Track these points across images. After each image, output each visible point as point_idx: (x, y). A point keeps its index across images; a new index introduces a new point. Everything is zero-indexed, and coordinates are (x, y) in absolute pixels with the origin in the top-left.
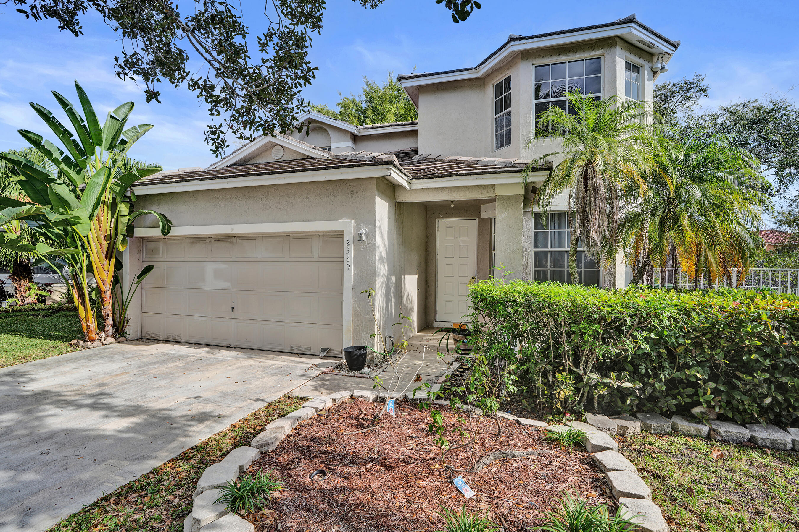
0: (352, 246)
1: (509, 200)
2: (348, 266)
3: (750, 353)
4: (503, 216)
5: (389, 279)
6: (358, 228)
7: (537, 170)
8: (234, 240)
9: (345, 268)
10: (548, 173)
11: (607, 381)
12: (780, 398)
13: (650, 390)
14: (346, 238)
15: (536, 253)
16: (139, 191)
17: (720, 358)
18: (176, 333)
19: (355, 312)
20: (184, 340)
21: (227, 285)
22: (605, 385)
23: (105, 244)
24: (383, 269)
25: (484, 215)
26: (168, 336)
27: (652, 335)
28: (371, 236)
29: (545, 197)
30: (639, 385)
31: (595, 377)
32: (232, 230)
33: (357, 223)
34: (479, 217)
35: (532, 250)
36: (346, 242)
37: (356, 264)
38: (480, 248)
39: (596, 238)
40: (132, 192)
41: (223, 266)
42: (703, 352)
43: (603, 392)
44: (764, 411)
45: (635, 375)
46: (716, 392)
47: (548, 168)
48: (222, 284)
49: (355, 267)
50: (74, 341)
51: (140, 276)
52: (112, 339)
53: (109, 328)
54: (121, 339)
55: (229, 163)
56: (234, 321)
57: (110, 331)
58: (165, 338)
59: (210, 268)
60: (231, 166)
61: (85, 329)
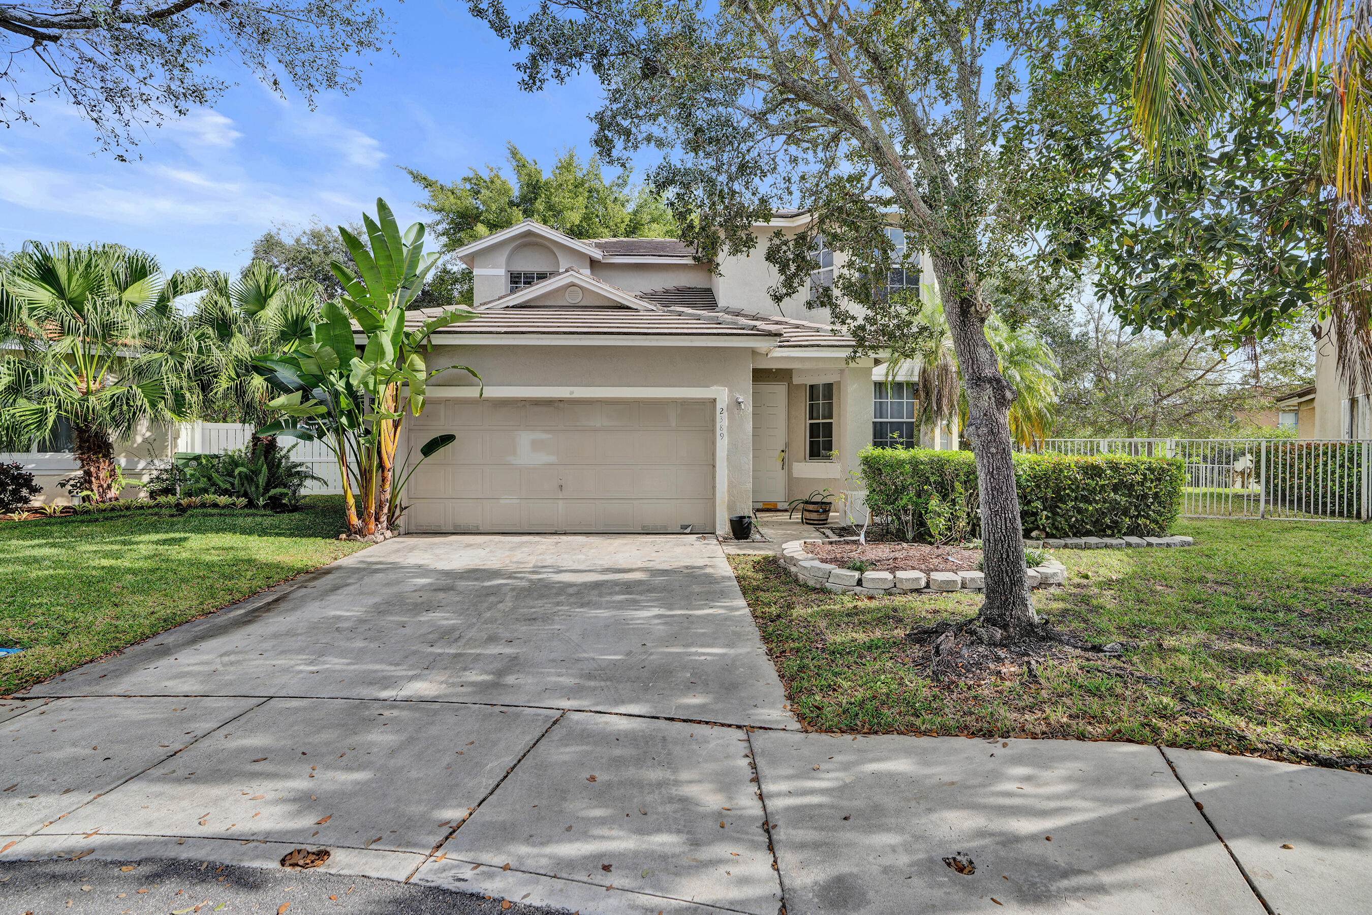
0: (725, 414)
1: (858, 372)
2: (722, 435)
3: (1065, 489)
4: (855, 386)
9: (718, 438)
14: (719, 406)
15: (875, 424)
16: (437, 340)
17: (1050, 494)
18: (467, 518)
19: (730, 482)
20: (482, 530)
21: (552, 459)
25: (798, 380)
26: (455, 526)
28: (746, 404)
32: (572, 393)
33: (730, 391)
34: (790, 384)
36: (718, 411)
37: (729, 432)
38: (791, 417)
40: (429, 341)
41: (545, 436)
46: (1047, 518)
48: (542, 458)
49: (729, 436)
50: (344, 536)
51: (429, 449)
52: (388, 534)
53: (384, 518)
54: (396, 532)
55: (511, 304)
56: (561, 502)
57: (385, 524)
58: (451, 530)
59: (525, 439)
60: (513, 307)
61: (355, 520)
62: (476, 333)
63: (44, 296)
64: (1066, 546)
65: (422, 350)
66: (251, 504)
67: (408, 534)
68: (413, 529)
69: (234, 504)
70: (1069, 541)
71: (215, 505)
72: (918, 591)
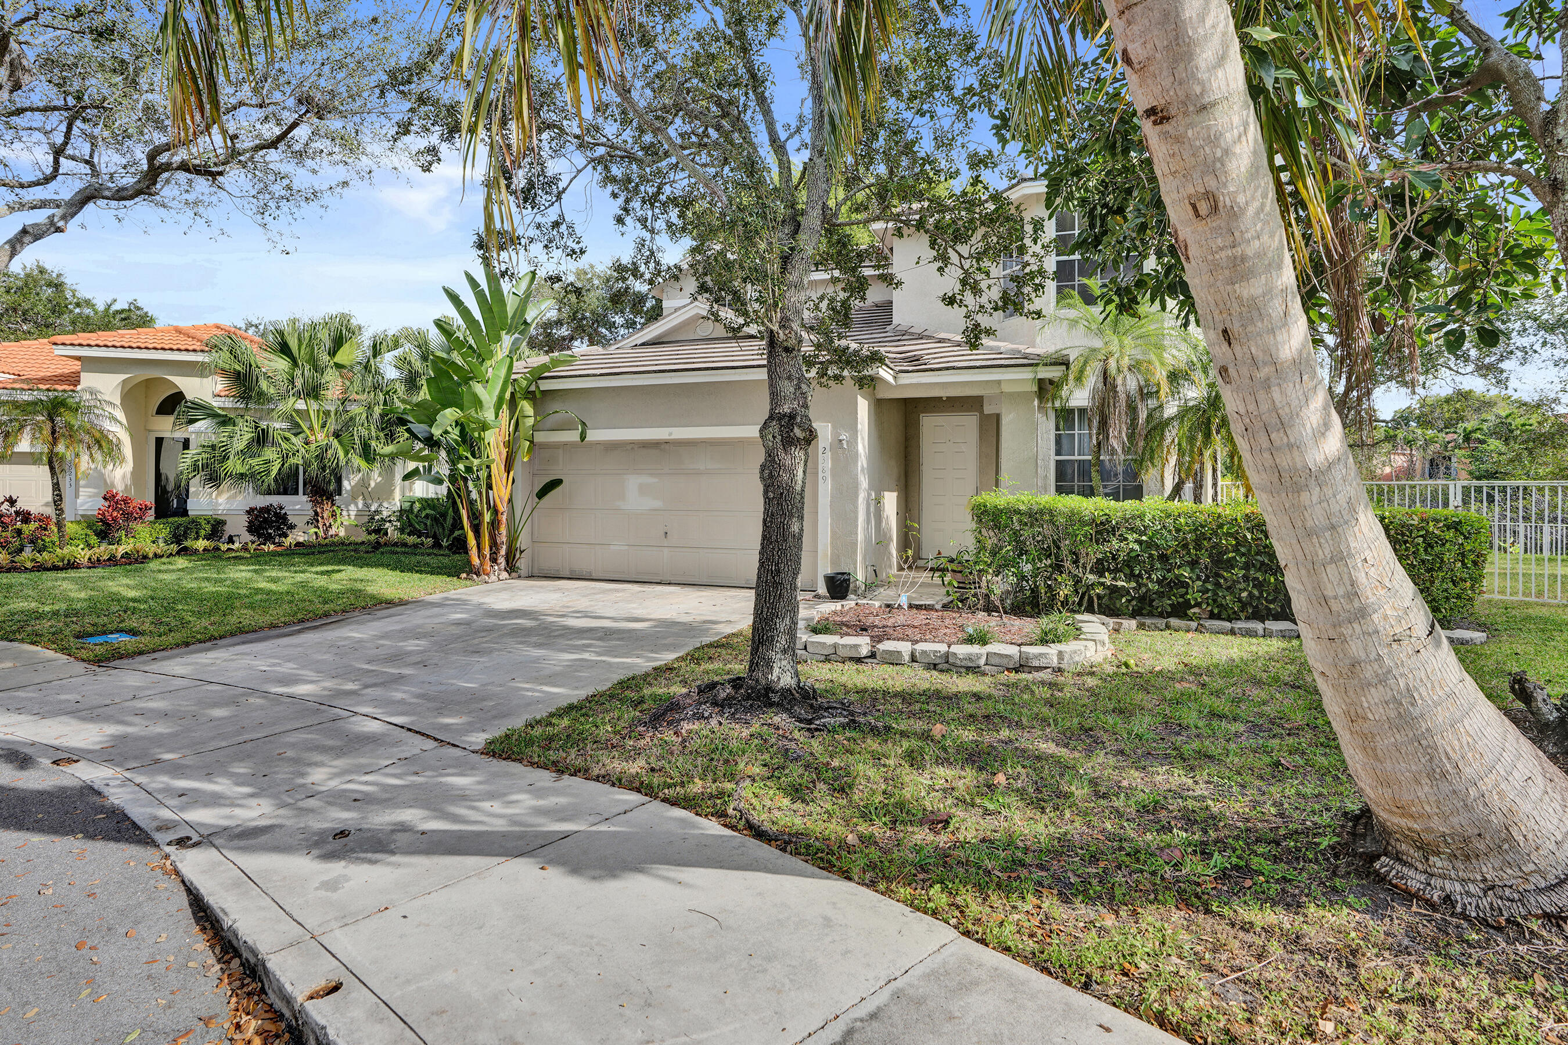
0: (829, 454)
1: (1016, 397)
2: (824, 479)
4: (1011, 416)
5: (869, 495)
6: (836, 434)
7: (1051, 364)
8: (667, 446)
9: (820, 481)
10: (1064, 368)
11: (1102, 580)
12: (1256, 592)
13: (1144, 589)
14: (821, 445)
15: (1058, 463)
16: (545, 385)
17: (1205, 558)
18: (583, 566)
19: (833, 533)
20: (594, 576)
21: (657, 504)
22: (1102, 584)
23: (504, 451)
24: (864, 482)
25: (988, 410)
26: (571, 571)
27: (1144, 538)
28: (853, 441)
29: (1064, 392)
30: (1133, 584)
31: (1092, 578)
32: (670, 434)
33: (834, 427)
34: (981, 412)
35: (1053, 458)
36: (821, 451)
37: (833, 475)
38: (982, 455)
39: (1115, 445)
40: (538, 387)
41: (652, 480)
42: (1189, 553)
43: (1099, 590)
44: (1244, 606)
45: (1131, 576)
47: (1064, 363)
48: (650, 503)
49: (833, 480)
50: (464, 575)
51: (542, 493)
52: (504, 575)
53: (502, 560)
54: (514, 574)
55: (639, 342)
56: (666, 550)
57: (503, 565)
58: (567, 574)
59: (633, 482)
60: (643, 344)
61: (476, 561)
62: (588, 375)
63: (282, 364)
64: (1232, 632)
65: (530, 395)
66: (437, 545)
67: (531, 577)
68: (536, 572)
69: (422, 544)
70: (1239, 625)
71: (405, 545)
72: (859, 660)
